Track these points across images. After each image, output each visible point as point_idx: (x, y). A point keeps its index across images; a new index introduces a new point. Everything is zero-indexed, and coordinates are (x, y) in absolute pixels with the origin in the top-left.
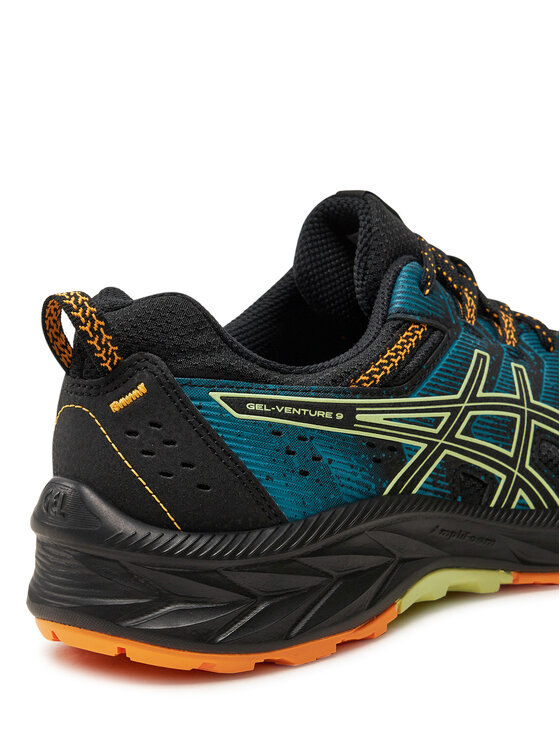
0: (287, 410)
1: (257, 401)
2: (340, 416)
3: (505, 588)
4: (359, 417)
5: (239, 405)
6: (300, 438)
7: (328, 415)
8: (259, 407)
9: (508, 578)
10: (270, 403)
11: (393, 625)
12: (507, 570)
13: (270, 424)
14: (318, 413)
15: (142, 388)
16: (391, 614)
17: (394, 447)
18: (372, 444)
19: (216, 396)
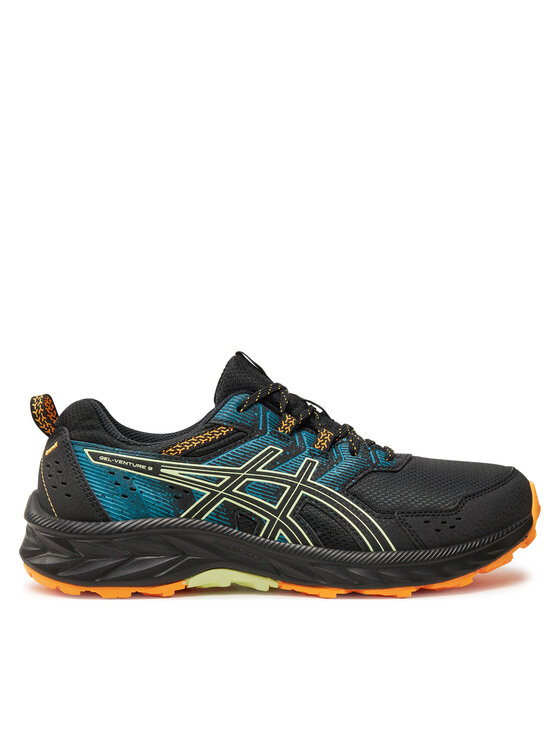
0: (120, 462)
1: (104, 455)
2: (150, 469)
3: (272, 590)
4: (162, 470)
5: (96, 457)
6: (125, 477)
7: (144, 467)
8: (105, 459)
9: (275, 584)
10: (112, 457)
11: (179, 593)
12: (275, 579)
13: (109, 468)
14: (138, 465)
15: (56, 444)
16: (181, 585)
17: (187, 491)
18: (172, 487)
19: (86, 451)
